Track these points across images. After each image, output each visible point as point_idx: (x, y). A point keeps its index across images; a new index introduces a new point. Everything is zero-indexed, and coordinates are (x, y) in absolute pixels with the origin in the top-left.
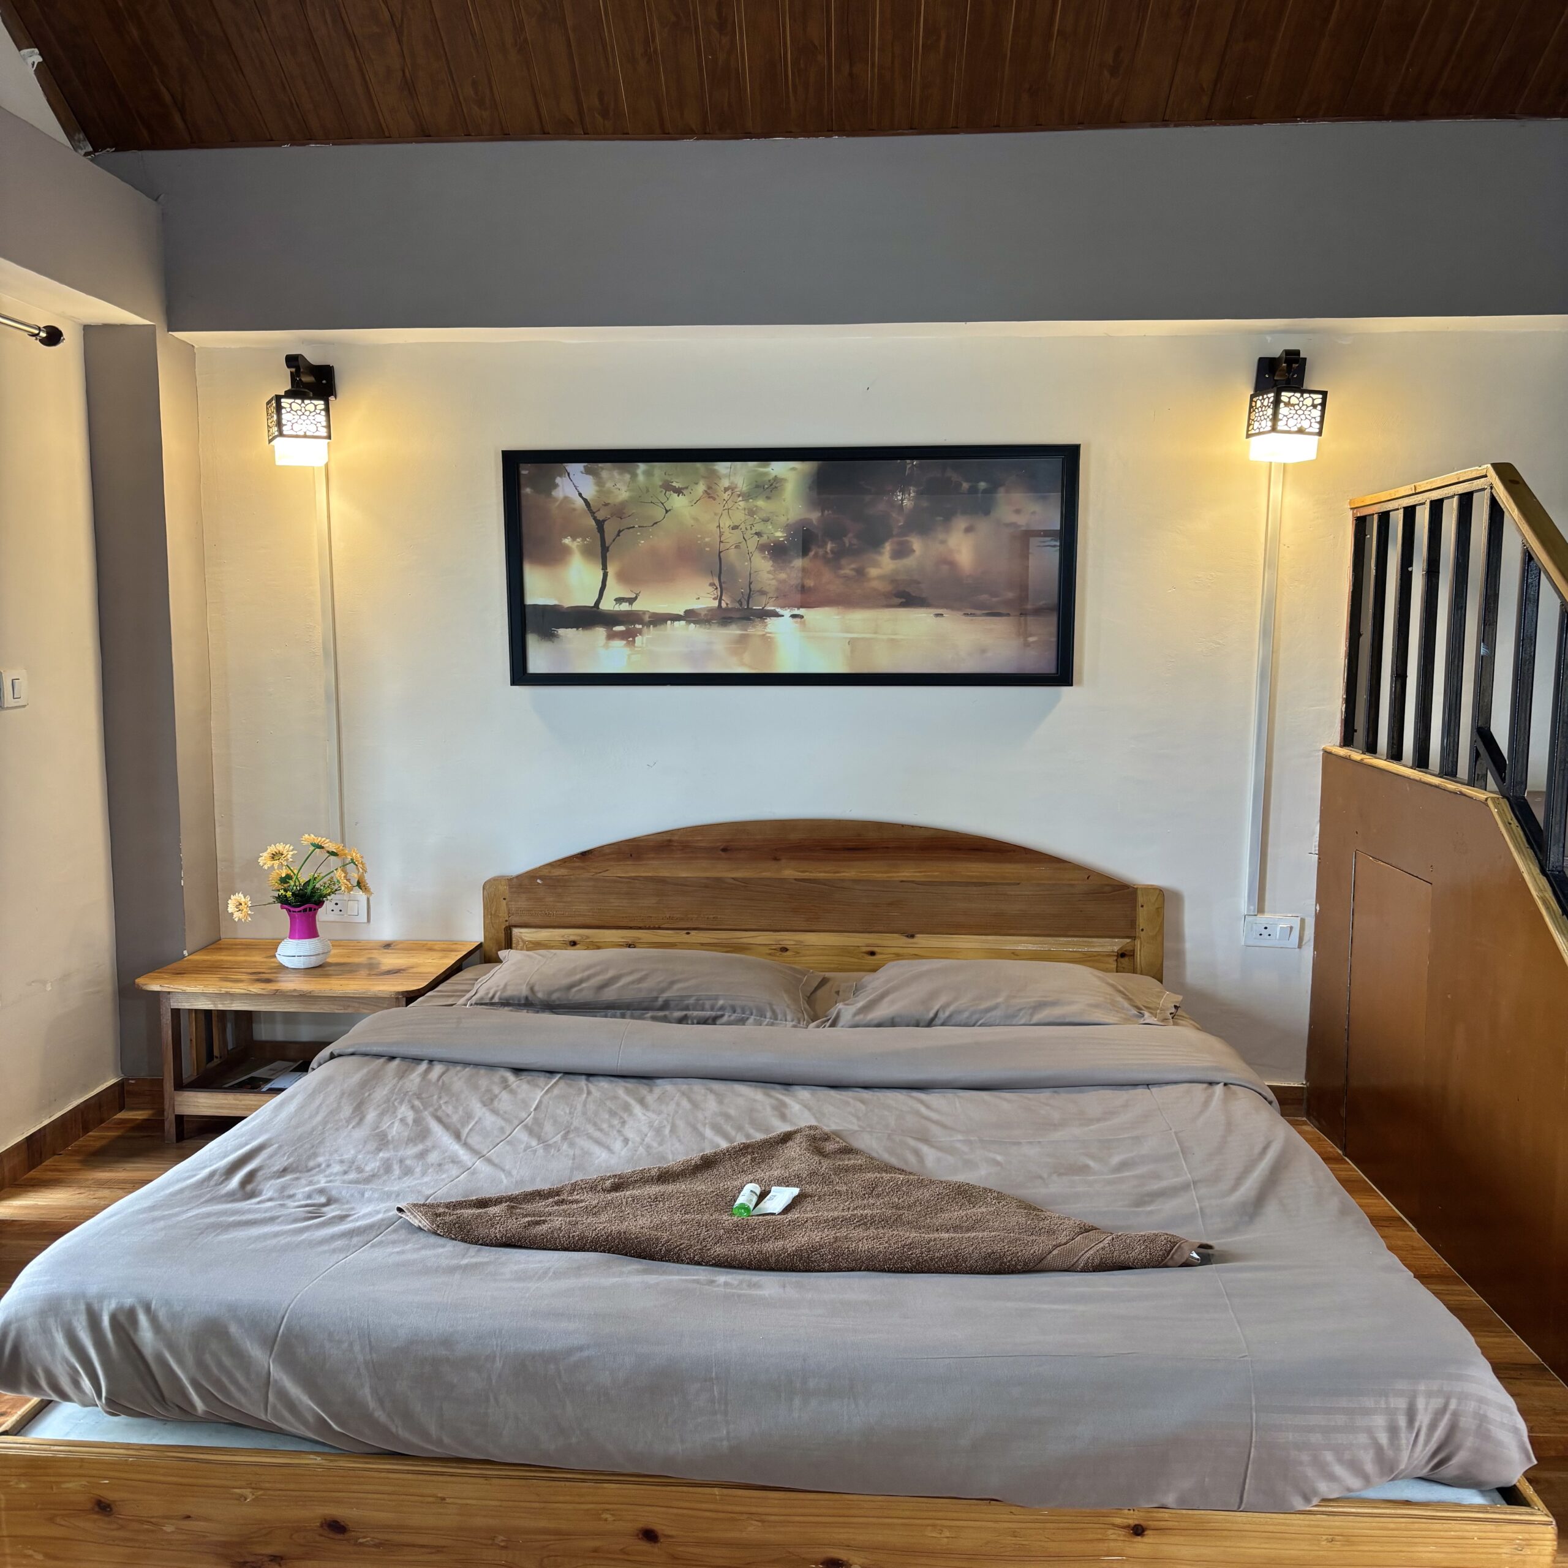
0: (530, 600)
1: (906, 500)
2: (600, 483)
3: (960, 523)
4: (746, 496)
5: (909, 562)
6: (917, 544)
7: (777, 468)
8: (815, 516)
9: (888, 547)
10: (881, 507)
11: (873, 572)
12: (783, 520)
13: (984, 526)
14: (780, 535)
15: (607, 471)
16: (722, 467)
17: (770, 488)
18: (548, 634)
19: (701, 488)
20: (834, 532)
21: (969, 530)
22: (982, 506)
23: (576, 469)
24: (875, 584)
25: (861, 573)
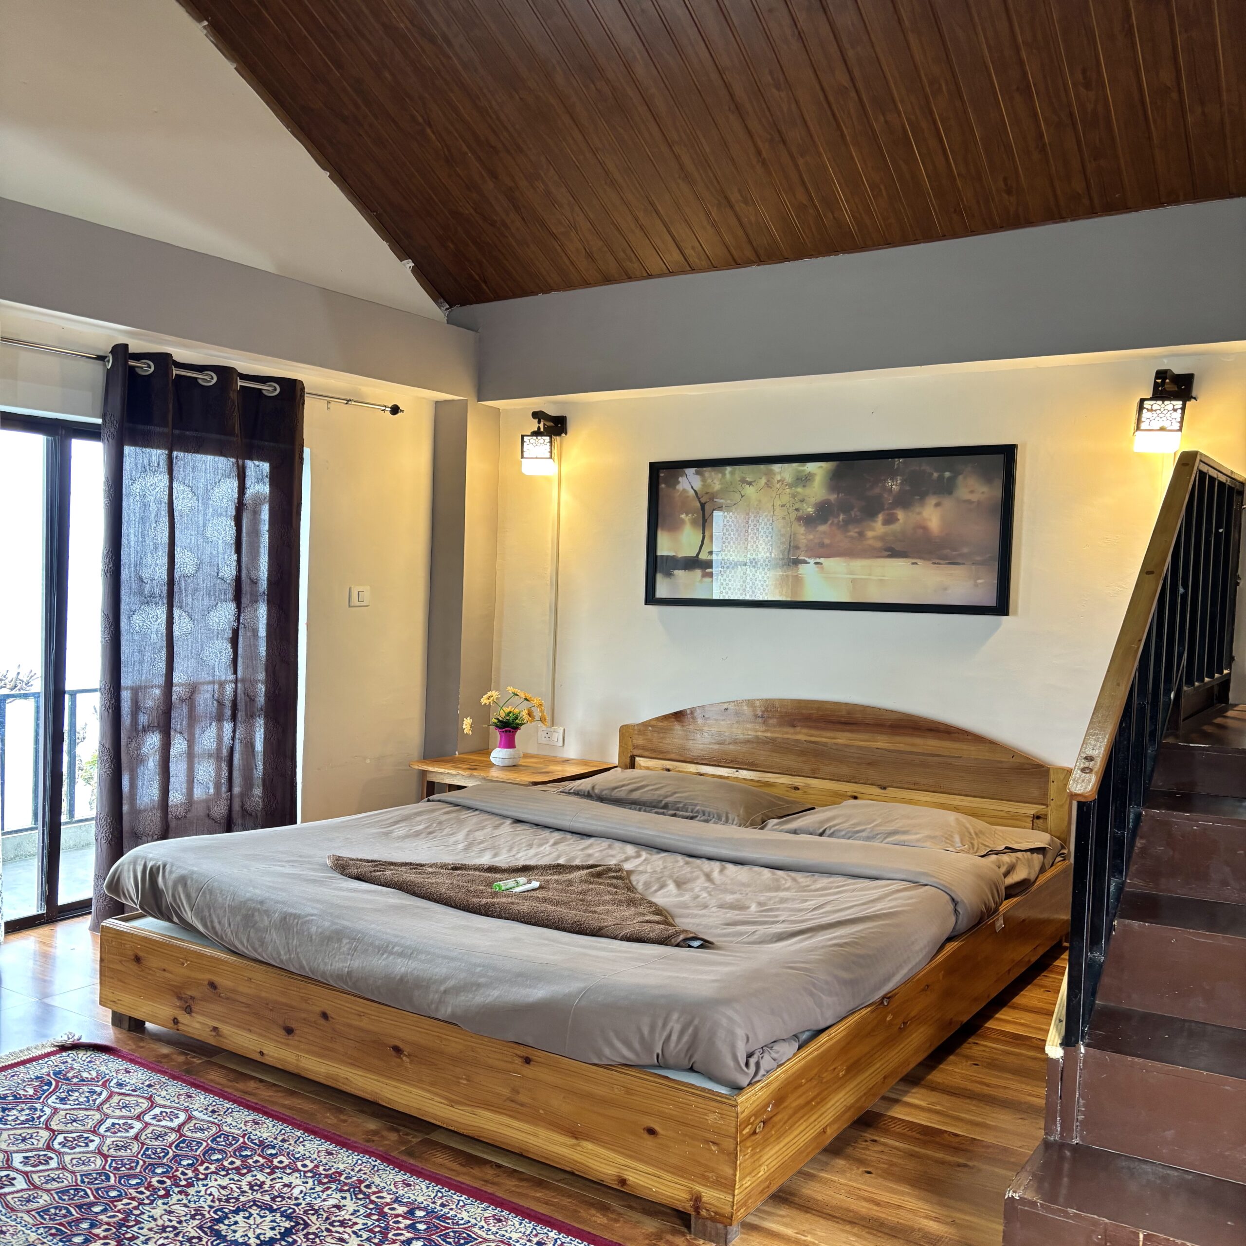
0: (659, 553)
1: (894, 485)
2: (704, 480)
3: (932, 501)
4: (791, 486)
5: (895, 527)
6: (900, 514)
7: (811, 467)
8: (833, 497)
9: (880, 517)
10: (877, 490)
11: (870, 534)
12: (813, 500)
13: (948, 503)
14: (810, 510)
15: (708, 472)
16: (776, 467)
17: (804, 480)
18: (669, 574)
19: (763, 481)
20: (844, 508)
21: (937, 505)
22: (946, 488)
23: (690, 472)
24: (871, 542)
25: (861, 534)
